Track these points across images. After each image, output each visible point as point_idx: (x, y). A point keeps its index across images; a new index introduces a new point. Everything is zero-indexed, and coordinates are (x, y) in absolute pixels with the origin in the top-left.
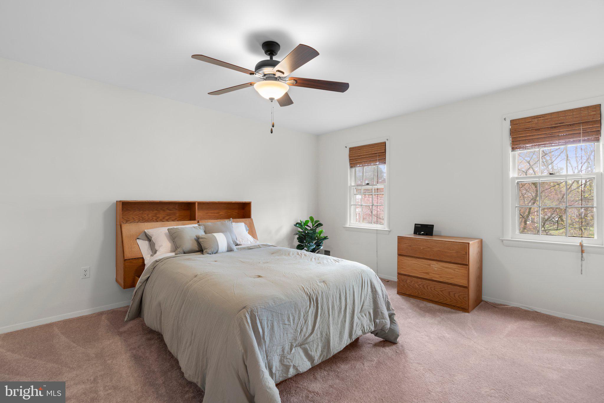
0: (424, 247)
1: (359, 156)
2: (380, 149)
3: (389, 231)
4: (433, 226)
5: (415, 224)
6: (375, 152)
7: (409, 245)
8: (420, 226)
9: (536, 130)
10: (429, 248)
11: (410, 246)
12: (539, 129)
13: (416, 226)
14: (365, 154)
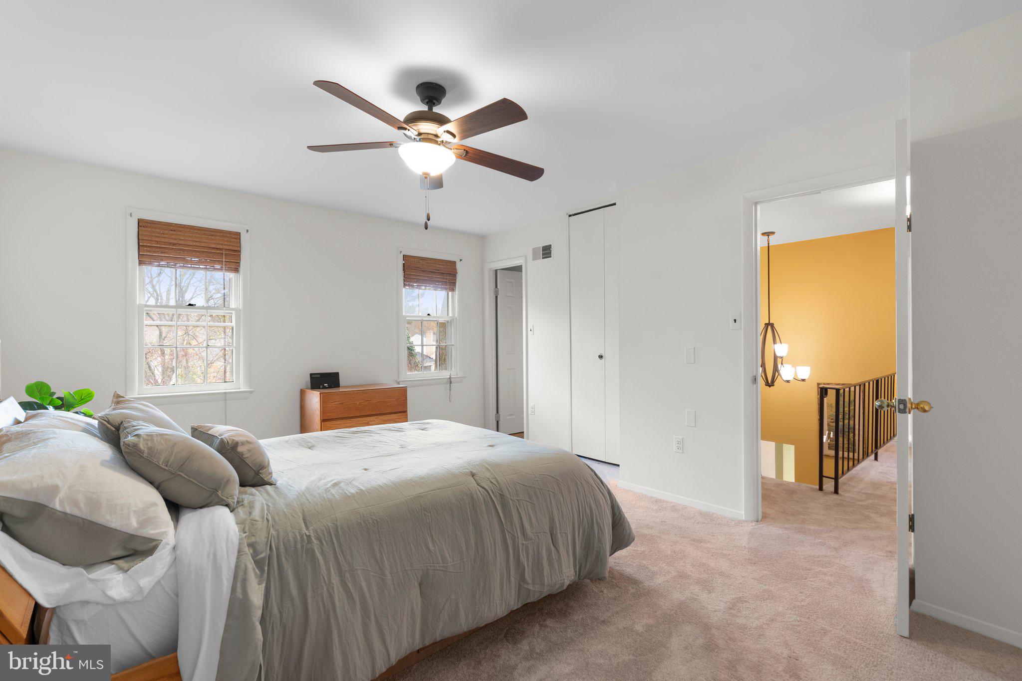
0: (361, 402)
1: (174, 244)
2: (228, 244)
3: (251, 392)
4: (338, 373)
5: (311, 375)
6: (218, 247)
7: (340, 402)
8: (319, 376)
9: (422, 271)
10: (367, 401)
11: (342, 403)
12: (424, 271)
13: (313, 376)
14: (191, 243)
